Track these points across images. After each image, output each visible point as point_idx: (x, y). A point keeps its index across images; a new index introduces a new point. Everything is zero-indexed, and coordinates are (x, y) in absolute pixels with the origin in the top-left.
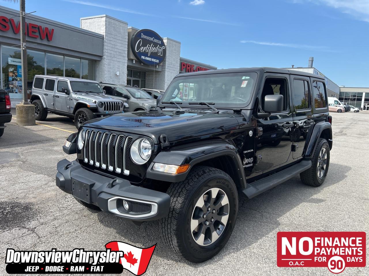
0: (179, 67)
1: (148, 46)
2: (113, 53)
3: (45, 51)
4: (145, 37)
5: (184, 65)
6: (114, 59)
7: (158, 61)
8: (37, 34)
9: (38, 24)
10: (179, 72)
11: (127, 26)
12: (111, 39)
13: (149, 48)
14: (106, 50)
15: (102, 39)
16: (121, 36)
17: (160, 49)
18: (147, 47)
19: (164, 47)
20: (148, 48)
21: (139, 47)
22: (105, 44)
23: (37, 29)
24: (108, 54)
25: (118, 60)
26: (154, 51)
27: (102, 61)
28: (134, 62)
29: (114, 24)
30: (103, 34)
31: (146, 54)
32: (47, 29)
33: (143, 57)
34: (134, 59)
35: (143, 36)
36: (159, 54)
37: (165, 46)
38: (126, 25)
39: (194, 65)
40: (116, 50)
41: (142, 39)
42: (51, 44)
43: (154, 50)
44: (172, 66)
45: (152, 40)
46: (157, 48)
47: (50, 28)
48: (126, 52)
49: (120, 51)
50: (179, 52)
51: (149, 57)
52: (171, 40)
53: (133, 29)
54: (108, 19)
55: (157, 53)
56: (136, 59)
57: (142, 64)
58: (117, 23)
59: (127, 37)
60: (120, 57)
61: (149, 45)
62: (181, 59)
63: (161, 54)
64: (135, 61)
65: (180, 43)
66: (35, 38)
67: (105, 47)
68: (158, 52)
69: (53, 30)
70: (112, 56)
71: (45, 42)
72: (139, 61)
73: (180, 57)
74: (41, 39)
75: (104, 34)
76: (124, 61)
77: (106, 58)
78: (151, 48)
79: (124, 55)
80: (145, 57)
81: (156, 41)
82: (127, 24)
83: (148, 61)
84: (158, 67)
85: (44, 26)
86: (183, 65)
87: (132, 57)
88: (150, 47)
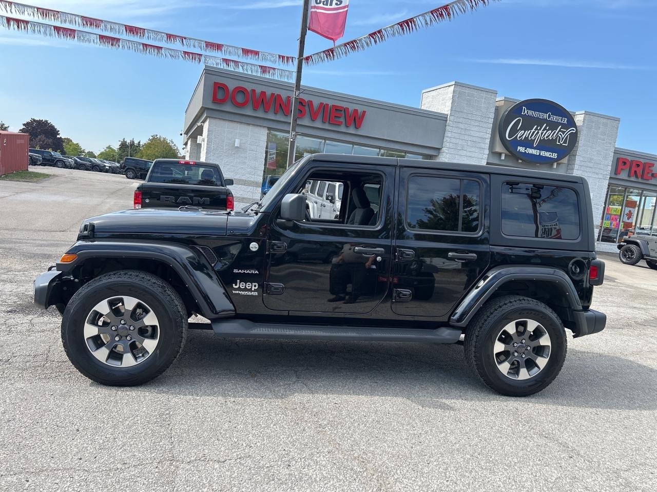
0: (610, 168)
1: (536, 130)
2: (460, 142)
3: (353, 143)
4: (530, 113)
5: (625, 163)
6: (461, 153)
7: (555, 156)
8: (342, 119)
9: (344, 105)
10: (609, 176)
11: (496, 96)
12: (461, 120)
13: (538, 133)
14: (447, 139)
15: (442, 121)
16: (480, 114)
17: (563, 132)
18: (532, 131)
19: (574, 130)
20: (534, 132)
21: (514, 131)
22: (448, 128)
23: (343, 112)
24: (451, 145)
25: (468, 154)
26: (547, 137)
27: (439, 156)
28: (503, 157)
29: (468, 96)
30: (446, 113)
31: (528, 143)
32: (356, 111)
33: (521, 149)
34: (503, 153)
35: (525, 111)
36: (559, 142)
37: (576, 127)
38: (493, 94)
39: (653, 162)
40: (466, 138)
41: (524, 117)
42: (360, 132)
43: (549, 135)
44: (591, 165)
45: (545, 117)
46: (555, 132)
47: (360, 109)
48: (488, 141)
49: (474, 139)
50: (614, 137)
51: (535, 148)
52: (594, 115)
53: (506, 100)
54: (458, 89)
55: (554, 141)
56: (507, 153)
57: (520, 161)
58: (475, 93)
59: (492, 116)
60: (473, 149)
61: (537, 128)
62: (616, 152)
63: (565, 142)
64: (506, 155)
65: (618, 120)
66: (339, 124)
67: (448, 134)
68: (557, 138)
69: (364, 112)
70: (459, 148)
71: (352, 130)
72: (514, 155)
73: (616, 148)
74: (347, 126)
75: (449, 113)
76: (480, 156)
77: (447, 152)
78: (540, 132)
79: (483, 146)
80: (526, 149)
81: (555, 118)
82: (495, 93)
83: (532, 155)
84: (555, 167)
85: (352, 107)
86: (620, 163)
87: (499, 148)
88: (540, 129)
